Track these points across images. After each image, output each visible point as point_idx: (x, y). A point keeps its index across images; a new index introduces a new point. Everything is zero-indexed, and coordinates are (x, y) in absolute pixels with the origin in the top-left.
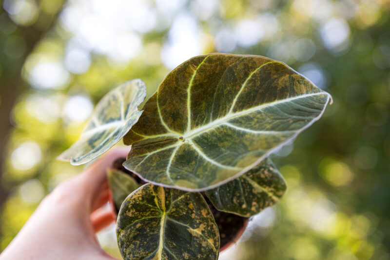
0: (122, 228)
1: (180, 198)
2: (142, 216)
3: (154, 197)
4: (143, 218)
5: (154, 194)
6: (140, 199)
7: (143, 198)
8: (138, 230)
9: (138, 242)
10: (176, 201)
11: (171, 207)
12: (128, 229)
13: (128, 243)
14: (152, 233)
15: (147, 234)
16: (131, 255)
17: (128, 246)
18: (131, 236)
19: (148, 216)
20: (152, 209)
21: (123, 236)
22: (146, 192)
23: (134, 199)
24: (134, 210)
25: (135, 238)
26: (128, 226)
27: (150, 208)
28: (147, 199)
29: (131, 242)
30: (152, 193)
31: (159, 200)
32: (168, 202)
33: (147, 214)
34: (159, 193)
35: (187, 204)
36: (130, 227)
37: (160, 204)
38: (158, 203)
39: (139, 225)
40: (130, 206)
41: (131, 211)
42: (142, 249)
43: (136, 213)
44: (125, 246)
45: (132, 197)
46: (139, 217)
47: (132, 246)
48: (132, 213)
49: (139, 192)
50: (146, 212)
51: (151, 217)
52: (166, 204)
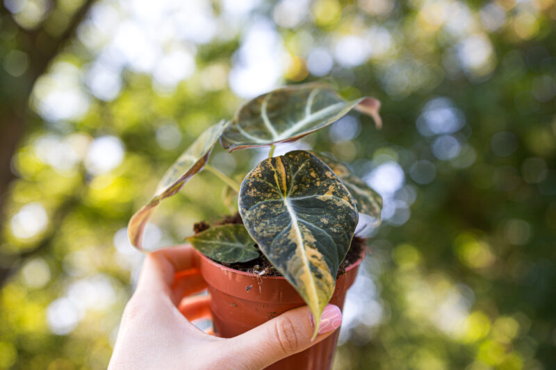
0: (247, 209)
1: (300, 168)
2: (265, 198)
3: (273, 173)
4: (266, 200)
5: (273, 169)
6: (260, 175)
7: (262, 174)
8: (263, 210)
9: (268, 221)
10: (296, 173)
11: (292, 185)
12: (253, 209)
13: (257, 222)
14: (279, 212)
15: (274, 213)
16: (265, 232)
17: (257, 225)
18: (258, 215)
19: (270, 198)
20: (273, 190)
21: (249, 216)
22: (265, 167)
23: (254, 177)
24: (255, 190)
25: (263, 217)
26: (252, 207)
27: (271, 188)
28: (267, 175)
29: (260, 221)
30: (271, 168)
31: (279, 176)
32: (288, 177)
33: (269, 195)
34: (278, 168)
35: (309, 173)
36: (255, 207)
37: (280, 182)
38: (279, 180)
39: (263, 206)
40: (250, 185)
41: (253, 191)
42: (274, 226)
43: (258, 193)
44: (254, 225)
45: (251, 175)
46: (262, 198)
47: (262, 224)
48: (254, 192)
49: (257, 169)
50: (268, 193)
51: (273, 200)
52: (287, 179)
